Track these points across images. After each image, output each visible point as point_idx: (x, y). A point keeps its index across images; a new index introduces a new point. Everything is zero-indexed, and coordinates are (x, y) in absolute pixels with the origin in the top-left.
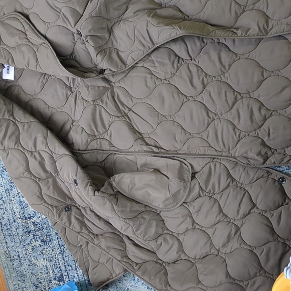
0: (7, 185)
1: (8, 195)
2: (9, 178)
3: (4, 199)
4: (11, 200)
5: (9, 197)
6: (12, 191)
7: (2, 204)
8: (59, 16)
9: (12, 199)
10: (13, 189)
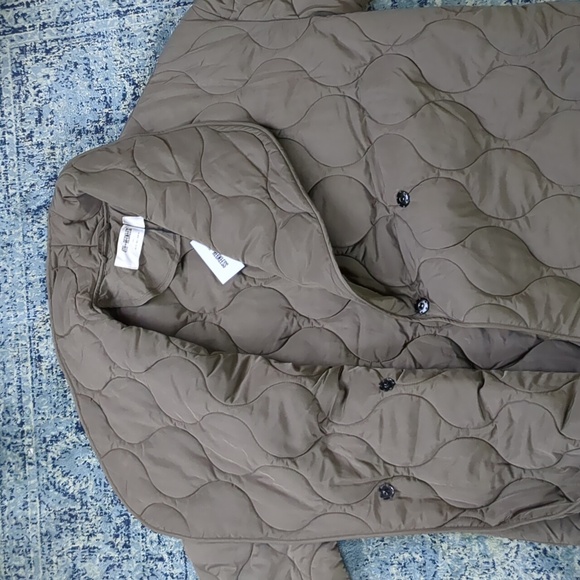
0: (48, 524)
1: (46, 547)
2: (58, 508)
3: (32, 555)
4: (51, 562)
5: (47, 552)
6: (58, 541)
7: (24, 567)
8: (361, 158)
9: (54, 559)
10: (62, 535)
